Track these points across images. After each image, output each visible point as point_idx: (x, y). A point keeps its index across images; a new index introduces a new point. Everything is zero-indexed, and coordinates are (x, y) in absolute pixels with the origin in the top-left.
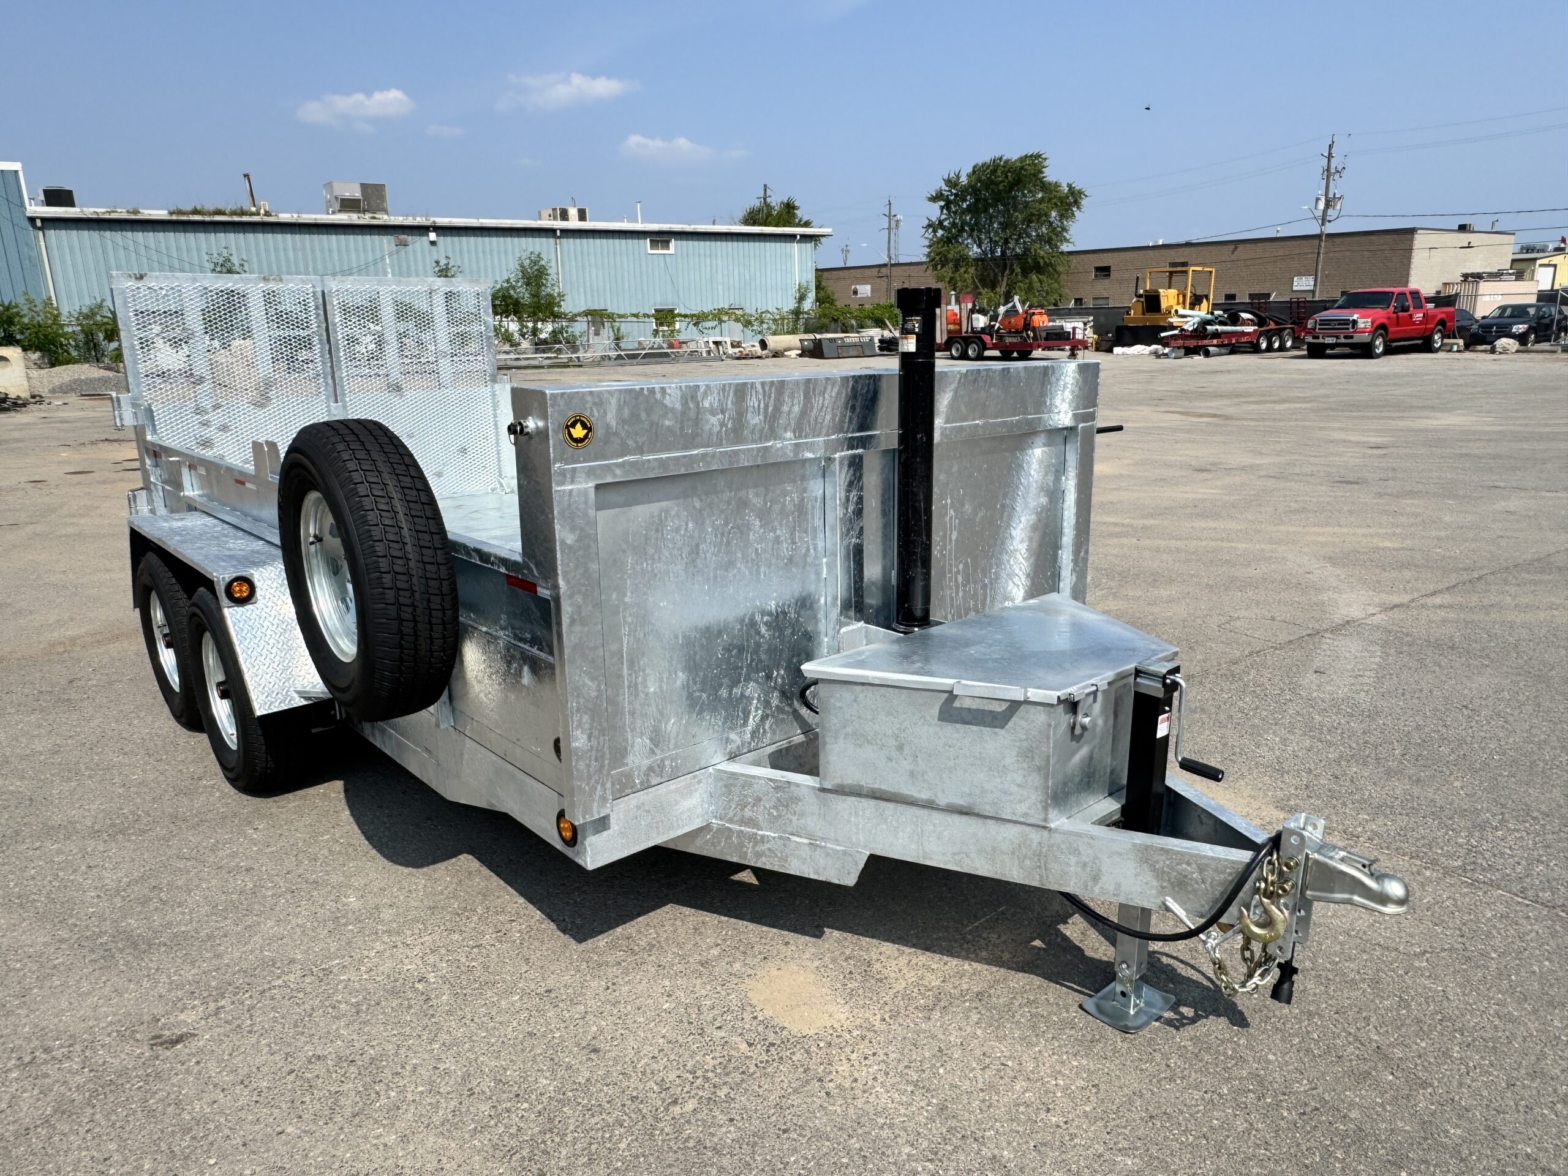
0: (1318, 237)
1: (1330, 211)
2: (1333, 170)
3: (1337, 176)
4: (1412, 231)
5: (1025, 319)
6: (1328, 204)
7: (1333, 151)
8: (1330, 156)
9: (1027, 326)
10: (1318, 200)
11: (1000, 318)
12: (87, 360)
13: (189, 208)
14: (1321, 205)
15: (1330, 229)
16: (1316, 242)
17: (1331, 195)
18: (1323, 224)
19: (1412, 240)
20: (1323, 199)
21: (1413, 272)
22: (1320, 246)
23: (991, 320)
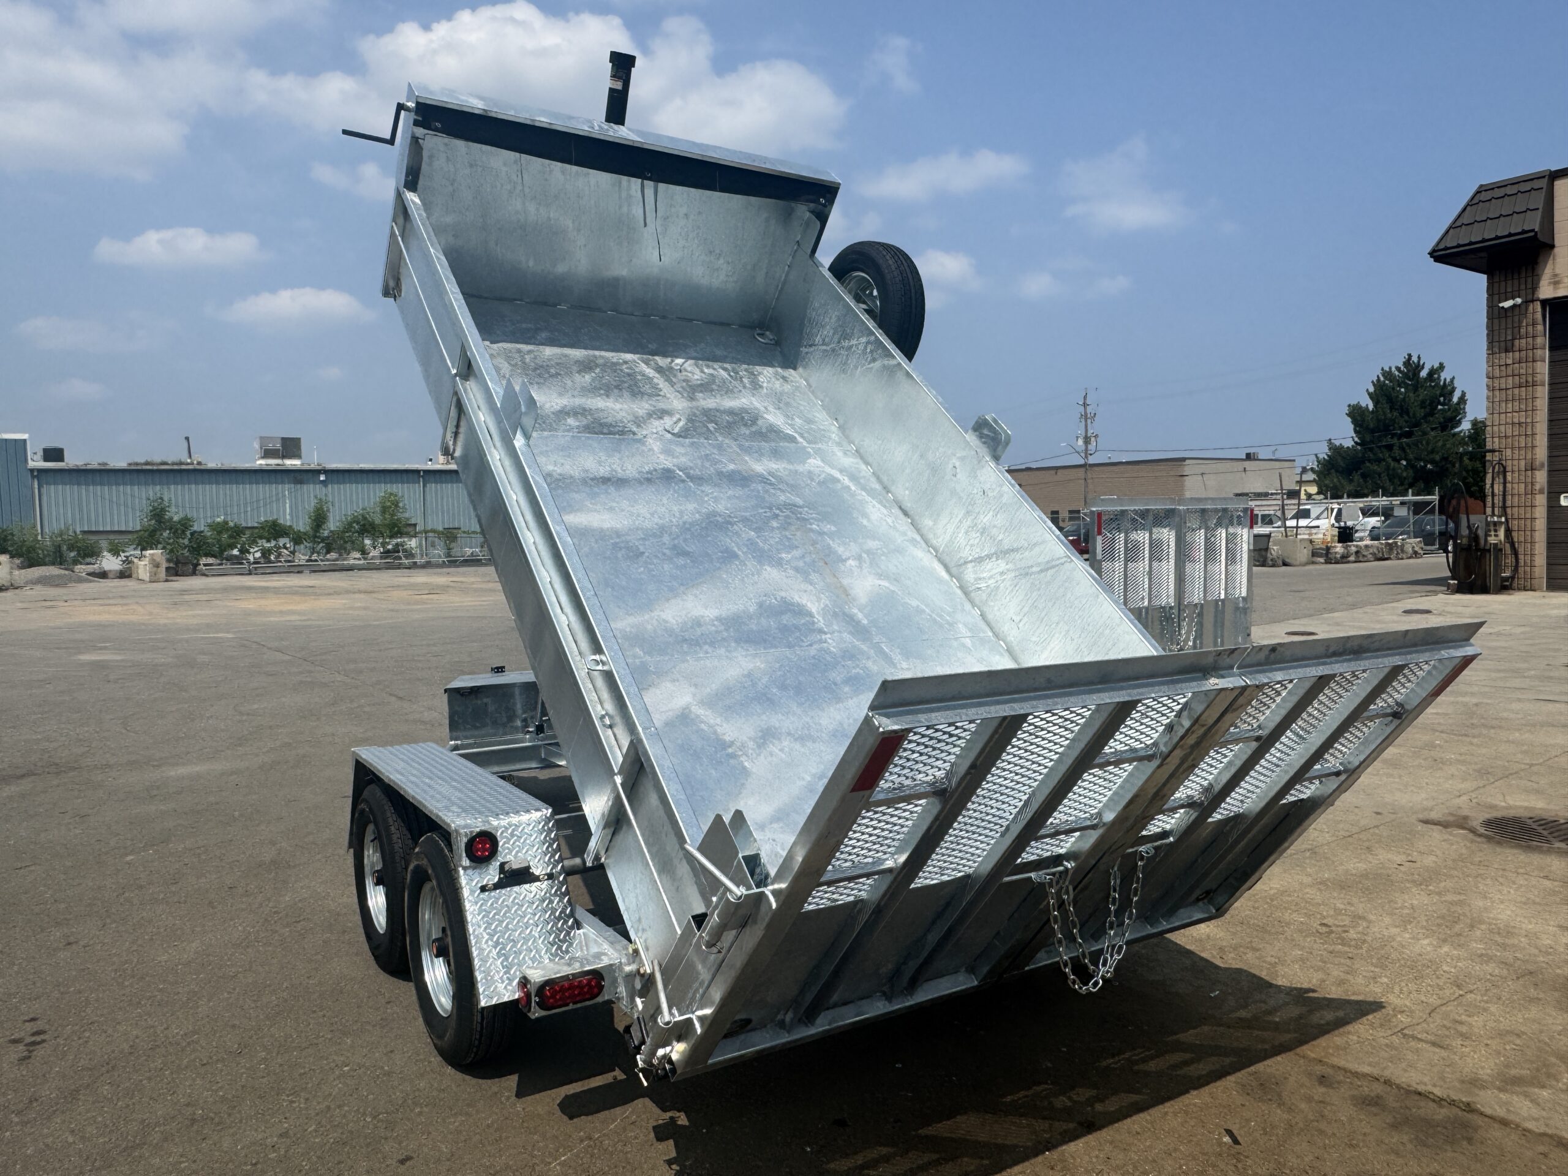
2: (1089, 415)
3: (1092, 420)
6: (1087, 441)
10: (1078, 438)
12: (53, 564)
13: (143, 461)
14: (1081, 442)
18: (1086, 457)
19: (1183, 466)
21: (1187, 493)
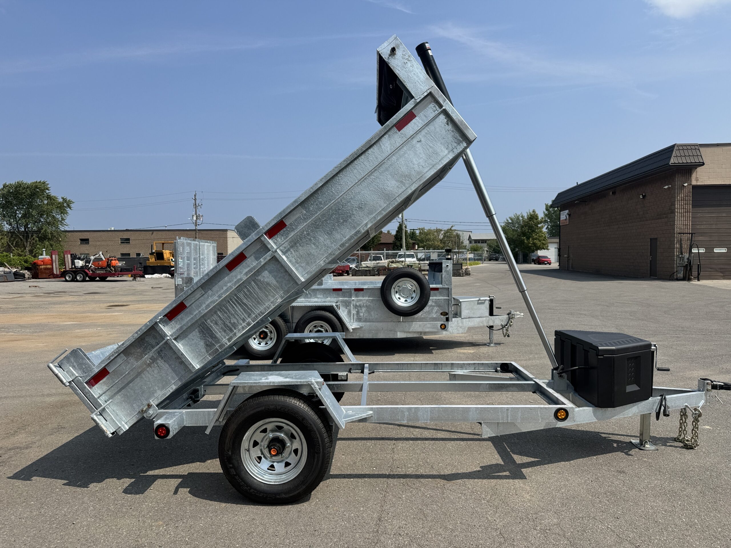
0: (195, 230)
1: (198, 221)
2: (197, 205)
3: (199, 207)
4: (226, 230)
5: (108, 263)
6: (197, 218)
7: (196, 197)
8: (195, 200)
9: (109, 266)
10: (193, 216)
11: (91, 262)
14: (195, 218)
15: (198, 228)
16: (194, 232)
17: (198, 215)
18: (196, 226)
19: (227, 234)
20: (195, 215)
21: (228, 246)
22: (196, 234)
23: (86, 263)
